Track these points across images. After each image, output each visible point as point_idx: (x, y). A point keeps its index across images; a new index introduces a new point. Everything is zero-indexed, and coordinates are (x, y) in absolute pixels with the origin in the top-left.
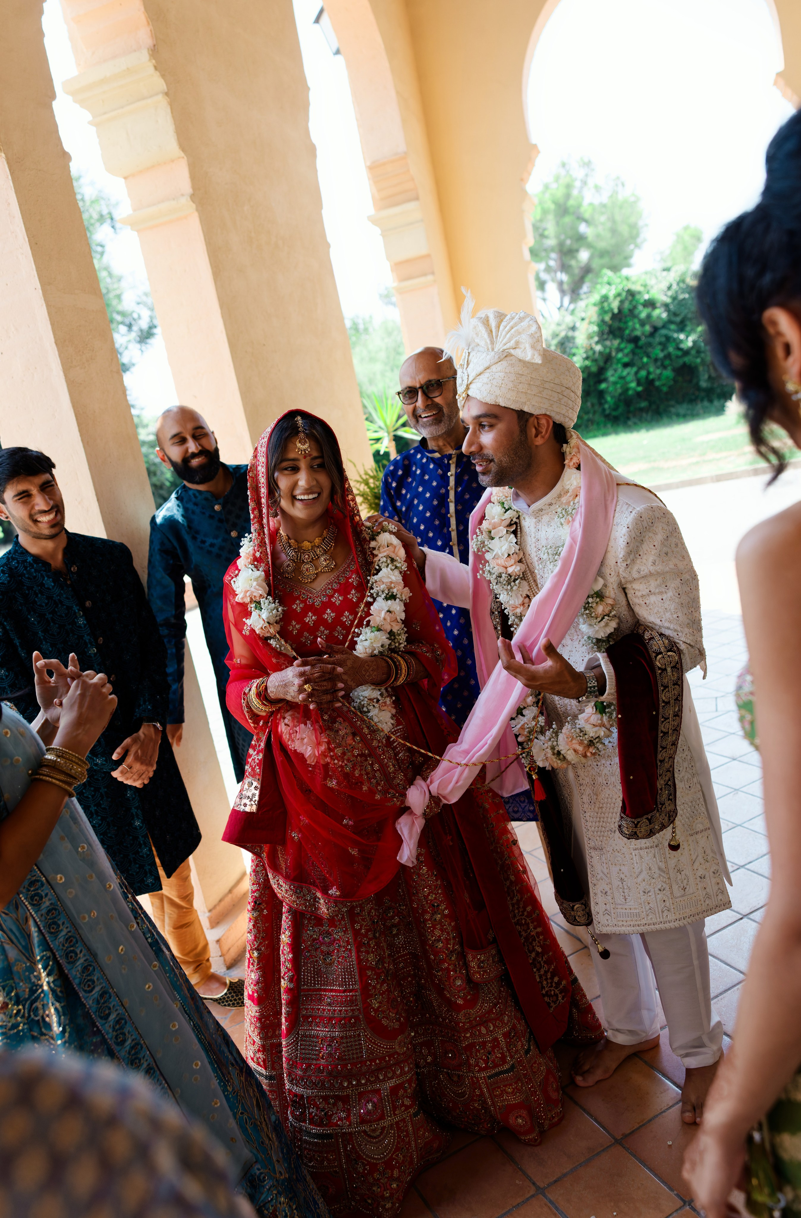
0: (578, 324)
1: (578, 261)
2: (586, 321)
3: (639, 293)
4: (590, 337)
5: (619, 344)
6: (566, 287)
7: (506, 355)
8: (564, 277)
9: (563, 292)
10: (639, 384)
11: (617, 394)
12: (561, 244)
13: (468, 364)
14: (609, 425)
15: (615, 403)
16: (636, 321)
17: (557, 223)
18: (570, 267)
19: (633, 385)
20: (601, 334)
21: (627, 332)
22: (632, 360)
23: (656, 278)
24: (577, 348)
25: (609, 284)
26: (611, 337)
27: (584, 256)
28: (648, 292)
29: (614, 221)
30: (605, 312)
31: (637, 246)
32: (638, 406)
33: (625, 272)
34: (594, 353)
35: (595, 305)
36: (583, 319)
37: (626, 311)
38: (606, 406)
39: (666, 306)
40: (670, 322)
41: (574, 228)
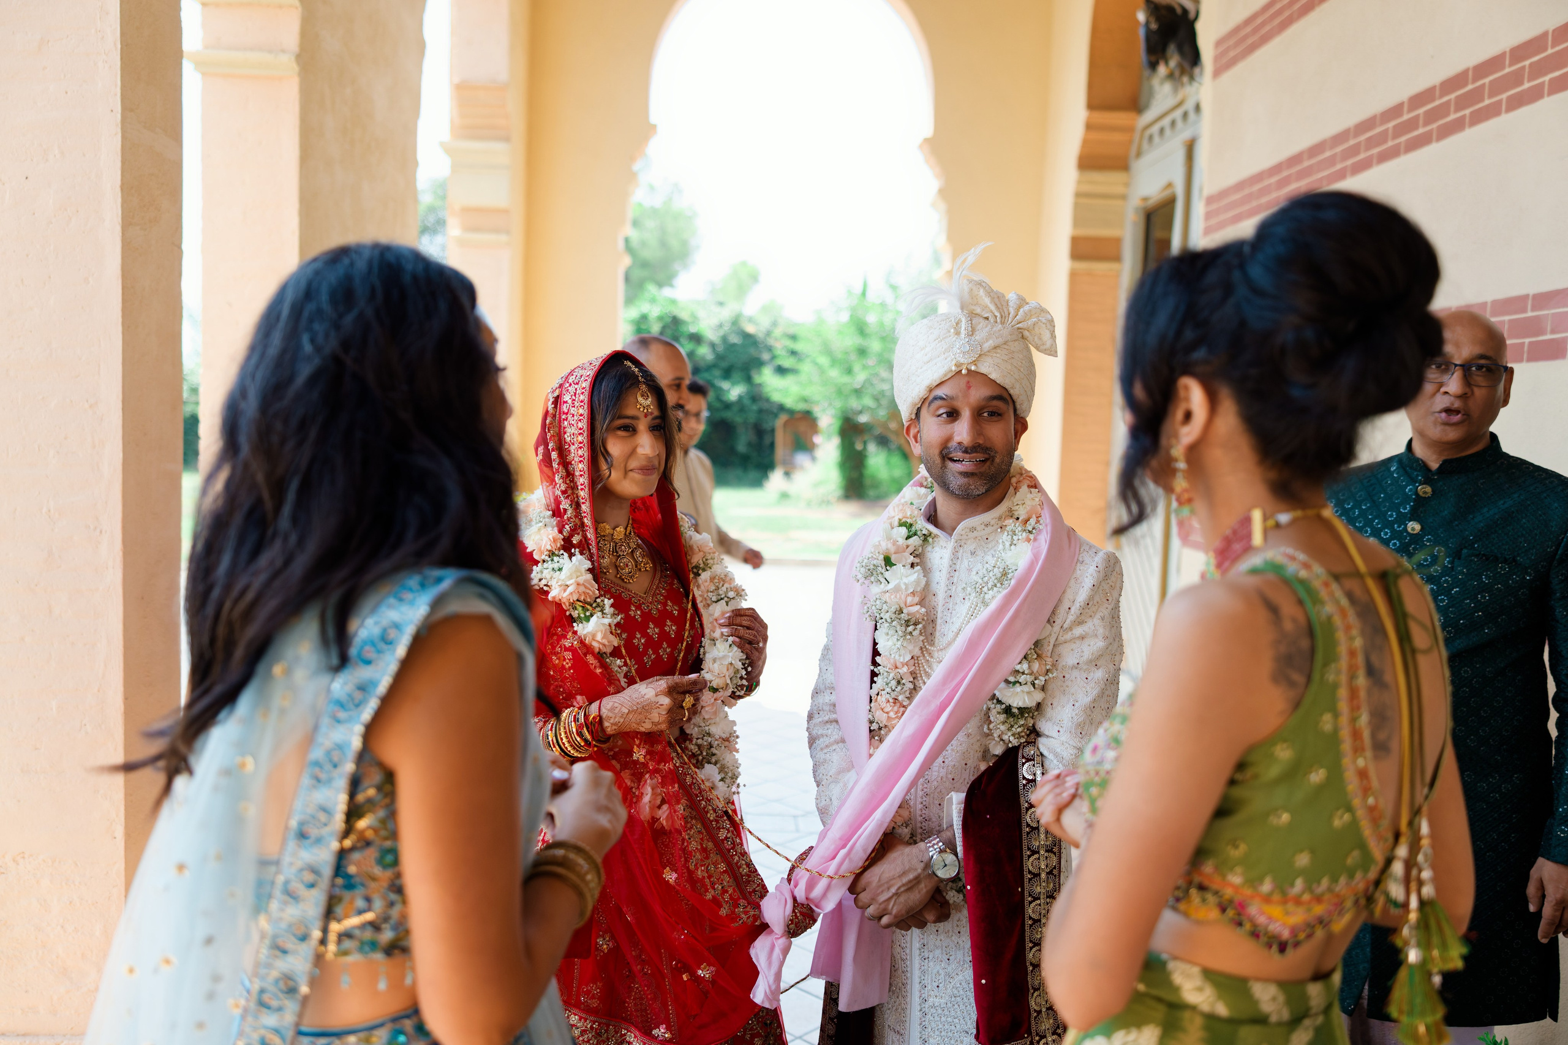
3: (685, 322)
7: (1022, 336)
23: (707, 310)
25: (651, 301)
29: (665, 232)
31: (685, 267)
39: (713, 345)
40: (714, 365)
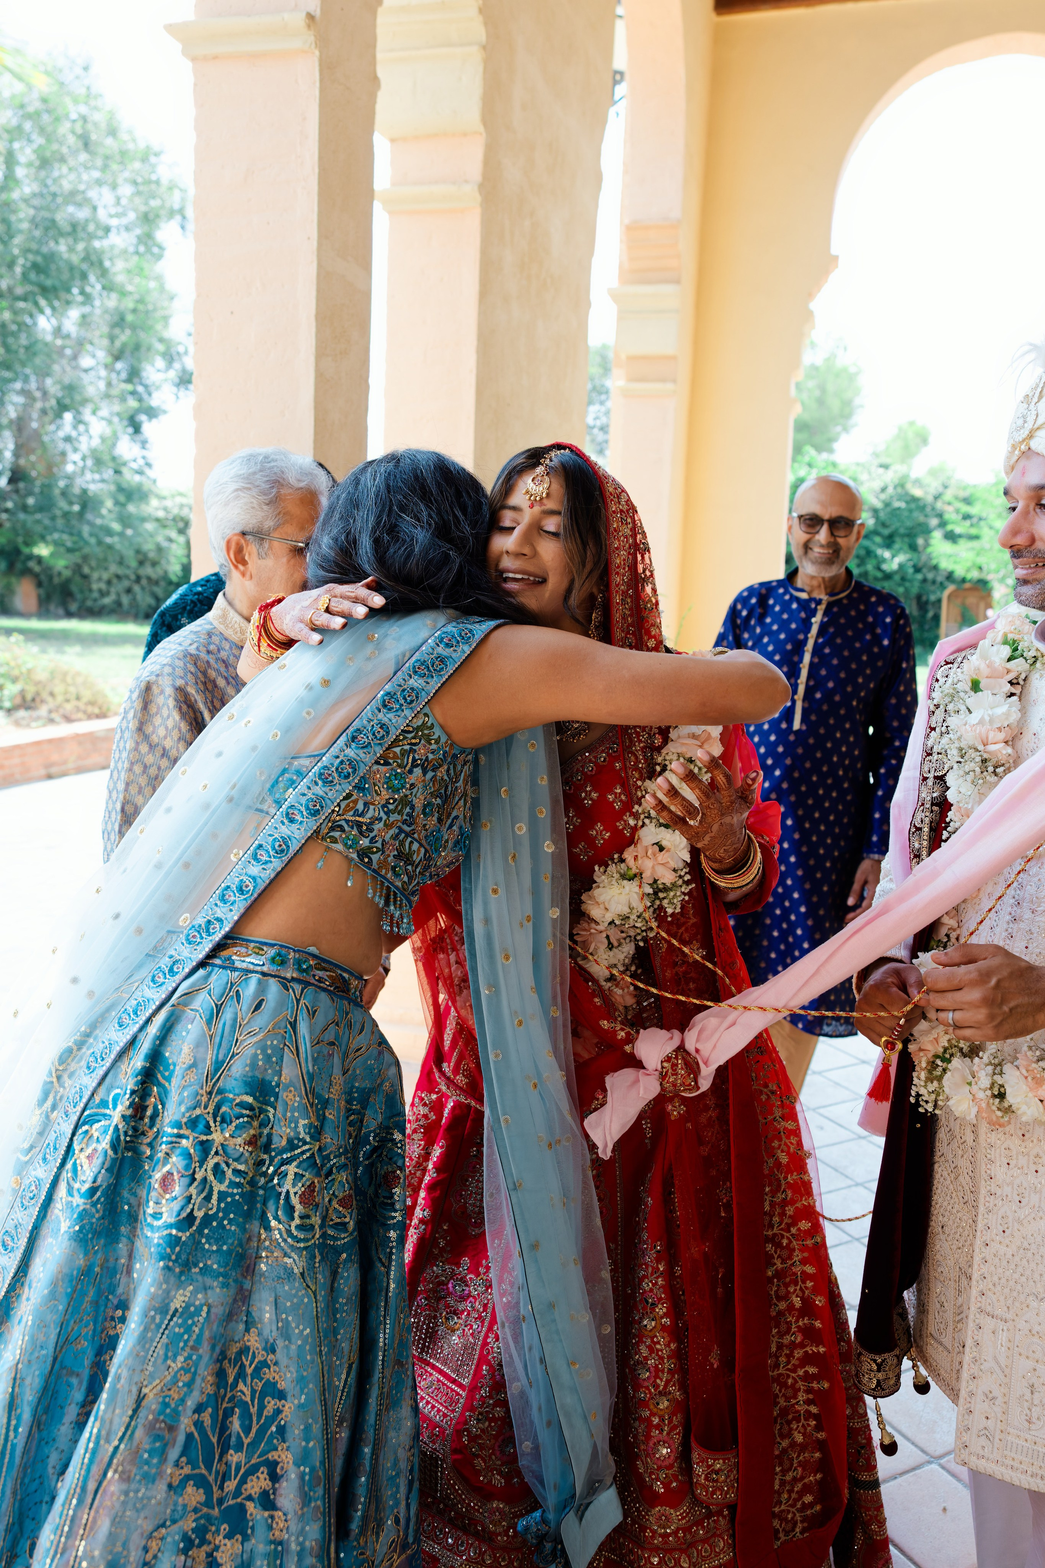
23: (870, 473)
29: (824, 391)
31: (846, 429)
40: (875, 532)
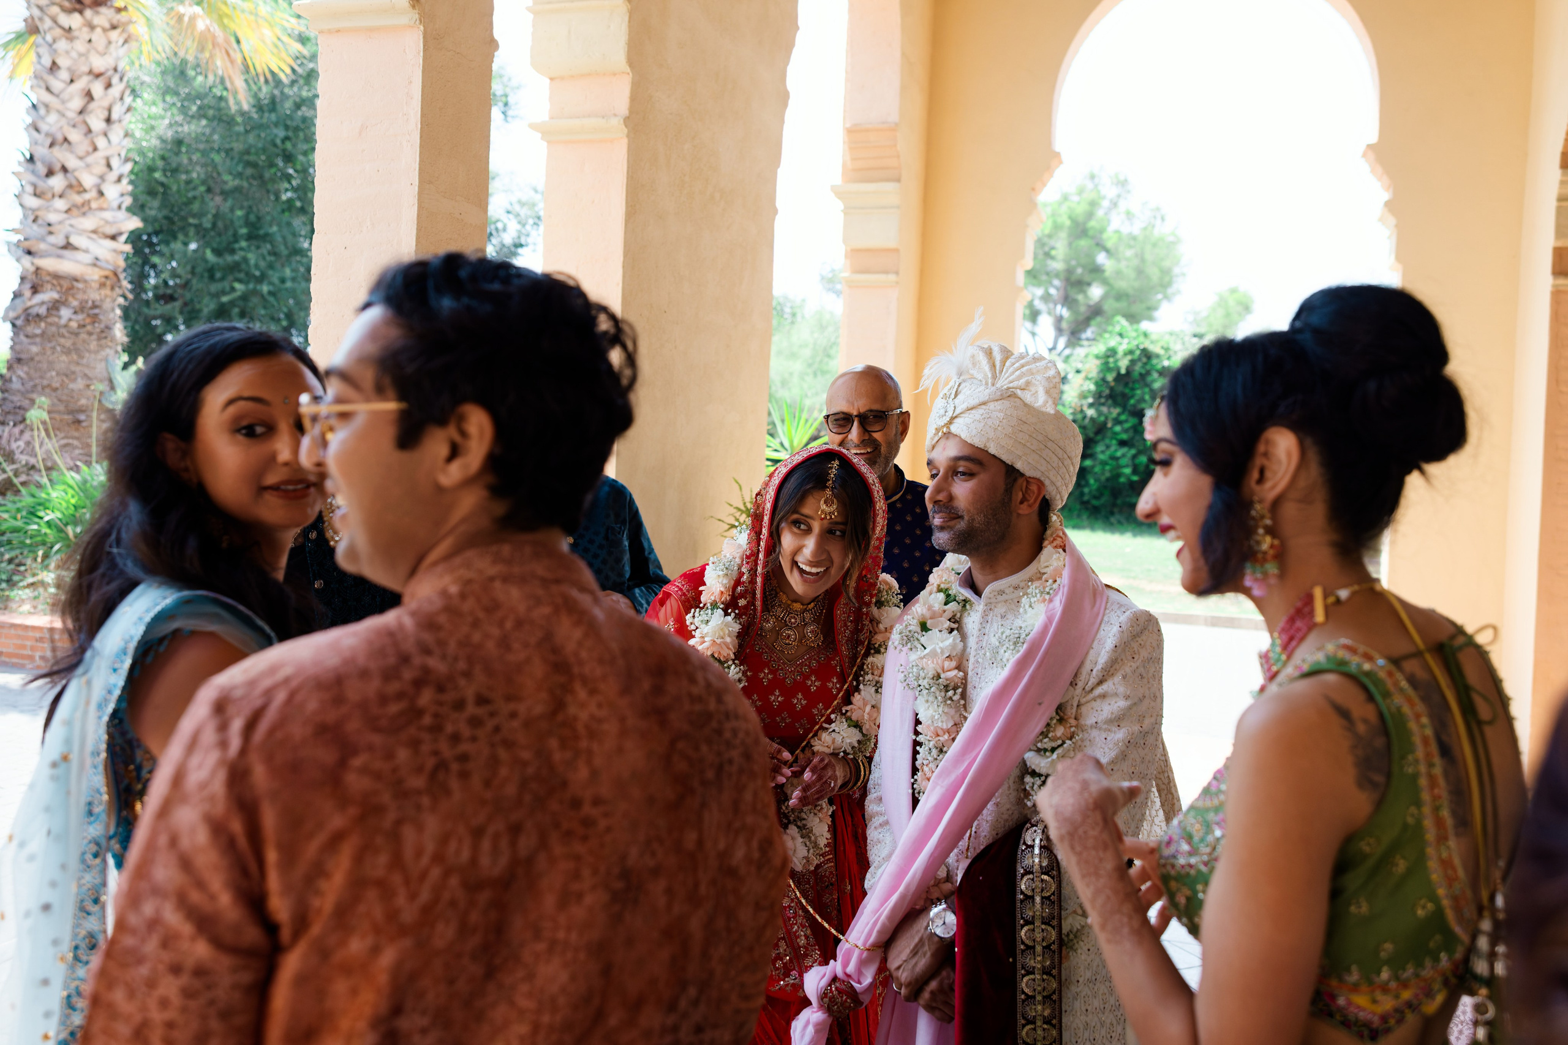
0: (1070, 376)
1: (1086, 297)
2: (1082, 375)
3: (1158, 356)
4: (1083, 396)
5: (1119, 414)
6: (1064, 325)
7: (1009, 395)
8: (1065, 313)
9: (1059, 331)
10: (1135, 471)
11: (1103, 478)
12: (1069, 271)
13: (956, 395)
14: (1085, 516)
15: (1098, 489)
16: (1147, 390)
17: (1070, 244)
18: (1075, 301)
19: (1127, 471)
20: (1098, 395)
21: (1132, 402)
22: (1132, 439)
23: (1183, 343)
24: (1064, 405)
25: (1121, 335)
26: (1110, 402)
27: (1096, 292)
28: (1169, 358)
29: (1143, 260)
30: (1109, 369)
31: (1167, 297)
32: (1128, 500)
33: (1145, 325)
34: (1084, 417)
35: (1097, 357)
36: (1078, 372)
37: (1136, 375)
38: (1086, 490)
41: (1091, 257)
